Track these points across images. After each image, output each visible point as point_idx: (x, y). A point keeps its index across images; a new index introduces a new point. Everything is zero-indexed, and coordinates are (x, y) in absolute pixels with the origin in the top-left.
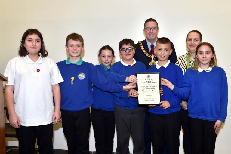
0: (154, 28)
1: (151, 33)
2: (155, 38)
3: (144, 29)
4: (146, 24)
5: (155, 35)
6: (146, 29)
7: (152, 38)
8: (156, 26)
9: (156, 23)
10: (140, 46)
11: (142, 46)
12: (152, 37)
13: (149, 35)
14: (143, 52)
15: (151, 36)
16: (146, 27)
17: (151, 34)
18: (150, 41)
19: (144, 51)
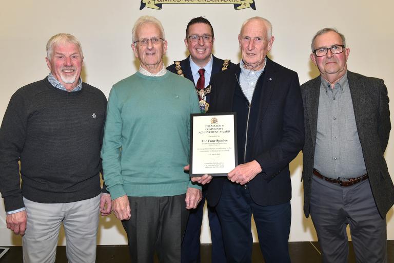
0: (206, 36)
2: (209, 56)
3: (185, 38)
4: (190, 27)
5: (208, 50)
7: (201, 55)
8: (210, 33)
10: (177, 71)
11: (180, 72)
13: (196, 49)
15: (201, 51)
16: (191, 33)
17: (201, 48)
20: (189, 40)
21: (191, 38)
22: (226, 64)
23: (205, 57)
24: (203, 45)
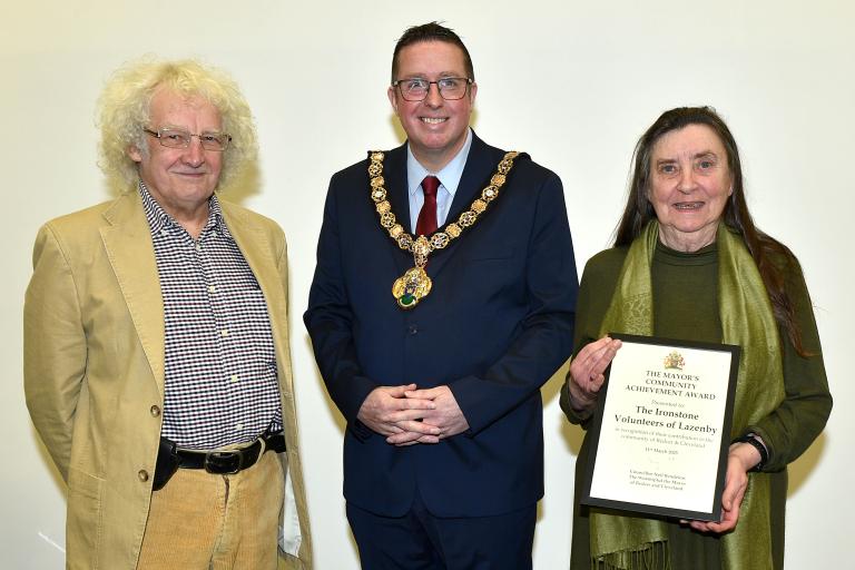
0: (449, 80)
1: (430, 106)
3: (389, 85)
4: (402, 52)
5: (454, 122)
6: (401, 83)
7: (435, 137)
8: (461, 72)
9: (458, 51)
10: (369, 179)
11: (377, 182)
12: (434, 131)
13: (421, 118)
14: (378, 216)
15: (434, 123)
16: (404, 71)
17: (432, 113)
19: (383, 208)
20: (399, 92)
21: (404, 85)
22: (505, 166)
23: (446, 140)
24: (440, 107)
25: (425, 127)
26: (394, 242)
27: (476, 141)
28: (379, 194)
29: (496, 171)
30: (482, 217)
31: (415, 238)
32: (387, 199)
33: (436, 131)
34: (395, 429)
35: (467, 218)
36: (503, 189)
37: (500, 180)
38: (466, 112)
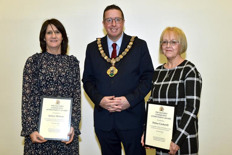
0: (118, 19)
1: (113, 26)
3: (103, 20)
4: (106, 12)
5: (119, 30)
6: (105, 20)
8: (121, 17)
9: (120, 12)
10: (97, 45)
11: (100, 46)
13: (111, 29)
14: (101, 54)
15: (114, 30)
16: (107, 17)
17: (113, 28)
18: (112, 37)
19: (102, 52)
20: (105, 22)
22: (132, 40)
23: (117, 35)
24: (116, 26)
25: (112, 31)
26: (106, 60)
27: (125, 34)
28: (100, 49)
29: (130, 41)
30: (128, 53)
31: (111, 59)
32: (103, 50)
33: (114, 32)
34: (110, 108)
35: (124, 53)
36: (132, 46)
37: (131, 43)
38: (122, 27)
